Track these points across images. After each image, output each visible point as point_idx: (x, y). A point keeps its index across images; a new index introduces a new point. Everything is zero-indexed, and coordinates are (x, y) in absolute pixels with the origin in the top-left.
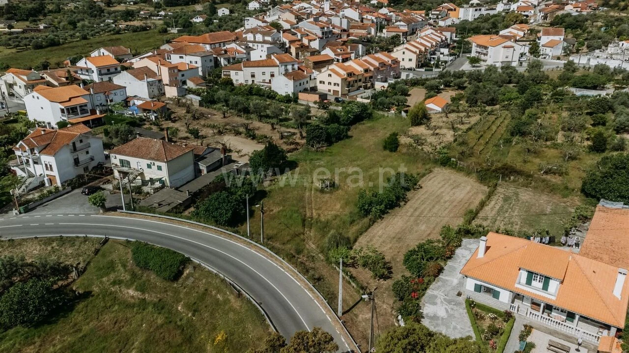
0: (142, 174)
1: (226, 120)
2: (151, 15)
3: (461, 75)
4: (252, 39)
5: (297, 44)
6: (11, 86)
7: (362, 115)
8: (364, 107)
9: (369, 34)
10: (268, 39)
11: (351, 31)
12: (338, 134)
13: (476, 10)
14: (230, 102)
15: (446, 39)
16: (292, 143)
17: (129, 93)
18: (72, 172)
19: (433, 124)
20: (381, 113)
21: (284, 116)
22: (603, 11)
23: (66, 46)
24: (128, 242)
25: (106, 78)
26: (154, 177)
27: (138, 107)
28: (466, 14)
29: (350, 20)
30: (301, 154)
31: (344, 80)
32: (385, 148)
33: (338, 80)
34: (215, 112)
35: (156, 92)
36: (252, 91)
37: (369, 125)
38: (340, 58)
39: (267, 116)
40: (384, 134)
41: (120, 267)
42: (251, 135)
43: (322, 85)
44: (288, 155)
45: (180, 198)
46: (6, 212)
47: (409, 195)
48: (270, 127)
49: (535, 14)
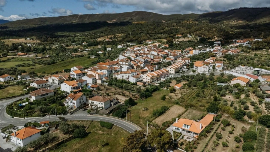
0: (97, 106)
1: (116, 90)
2: (83, 50)
3: (188, 77)
4: (122, 64)
5: (136, 65)
6: (53, 80)
7: (156, 89)
8: (156, 87)
9: (160, 60)
10: (127, 64)
11: (154, 59)
12: (149, 95)
13: (199, 51)
14: (117, 85)
15: (186, 63)
16: (135, 98)
17: (87, 82)
18: (79, 105)
19: (176, 93)
20: (162, 88)
21: (133, 89)
22: (241, 53)
23: (57, 63)
24: (98, 121)
25: (78, 77)
26: (100, 106)
27: (90, 86)
28: (195, 52)
29: (154, 55)
30: (138, 101)
31: (151, 78)
32: (162, 99)
33: (149, 78)
34: (112, 88)
35: (94, 82)
36: (123, 81)
37: (158, 92)
38: (150, 70)
39: (128, 89)
40: (162, 95)
41: (97, 127)
42: (124, 95)
43: (144, 79)
44: (135, 101)
45: (108, 112)
46: (66, 114)
47: (166, 111)
48: (129, 92)
49: (219, 53)
